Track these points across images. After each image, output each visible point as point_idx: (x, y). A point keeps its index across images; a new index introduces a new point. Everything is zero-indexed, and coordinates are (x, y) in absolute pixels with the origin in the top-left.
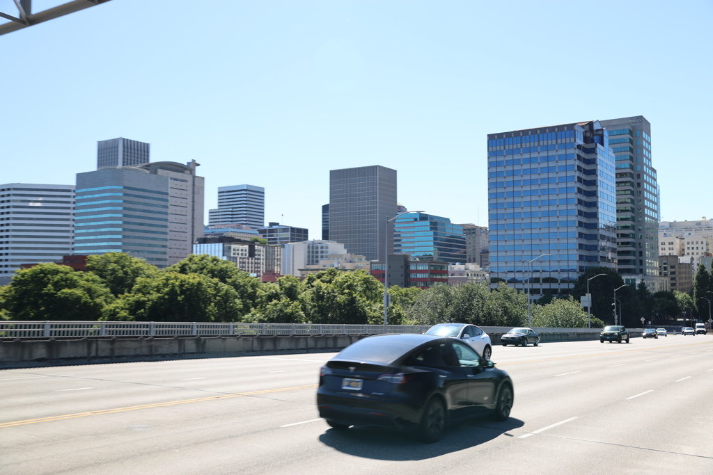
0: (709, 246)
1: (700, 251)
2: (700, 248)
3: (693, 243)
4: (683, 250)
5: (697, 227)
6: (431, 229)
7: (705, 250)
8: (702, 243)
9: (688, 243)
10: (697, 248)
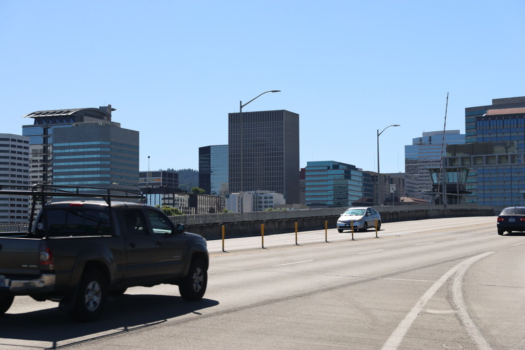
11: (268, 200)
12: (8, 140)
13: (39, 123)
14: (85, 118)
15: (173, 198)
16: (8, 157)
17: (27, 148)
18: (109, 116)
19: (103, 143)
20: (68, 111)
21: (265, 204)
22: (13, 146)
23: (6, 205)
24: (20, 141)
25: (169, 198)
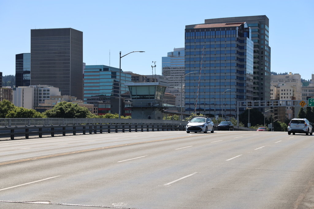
0: (295, 93)
1: (289, 96)
2: (289, 94)
3: (285, 90)
4: (278, 95)
5: (287, 79)
6: (112, 77)
7: (292, 95)
8: (290, 90)
9: (282, 90)
10: (287, 94)
11: (46, 92)
21: (44, 95)
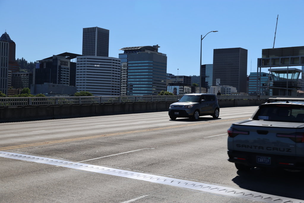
11: (228, 90)
12: (111, 60)
13: (126, 53)
14: (146, 50)
15: (183, 88)
16: (111, 68)
17: (119, 64)
18: (157, 50)
19: (150, 61)
20: (138, 47)
21: (227, 92)
22: (113, 63)
23: (110, 89)
24: (117, 61)
25: (182, 88)
